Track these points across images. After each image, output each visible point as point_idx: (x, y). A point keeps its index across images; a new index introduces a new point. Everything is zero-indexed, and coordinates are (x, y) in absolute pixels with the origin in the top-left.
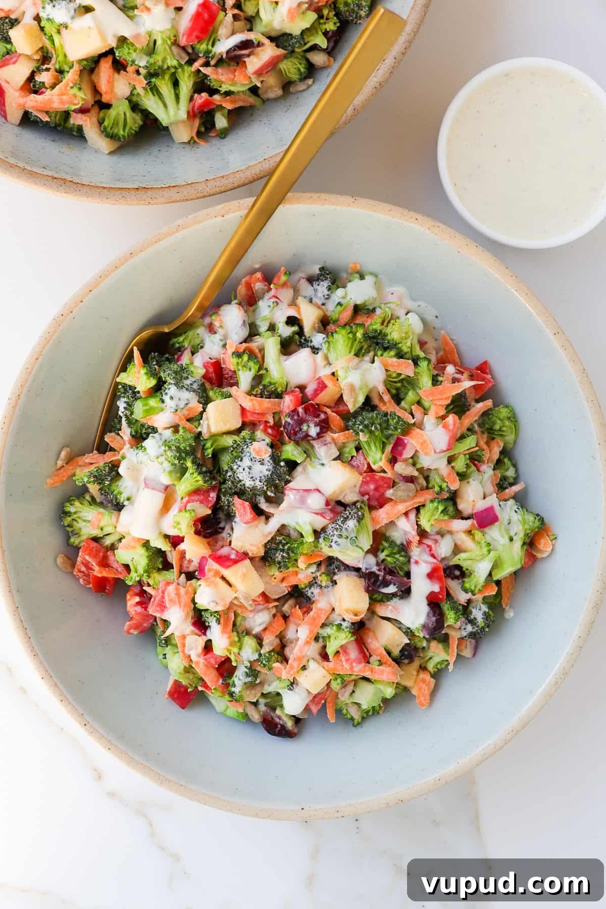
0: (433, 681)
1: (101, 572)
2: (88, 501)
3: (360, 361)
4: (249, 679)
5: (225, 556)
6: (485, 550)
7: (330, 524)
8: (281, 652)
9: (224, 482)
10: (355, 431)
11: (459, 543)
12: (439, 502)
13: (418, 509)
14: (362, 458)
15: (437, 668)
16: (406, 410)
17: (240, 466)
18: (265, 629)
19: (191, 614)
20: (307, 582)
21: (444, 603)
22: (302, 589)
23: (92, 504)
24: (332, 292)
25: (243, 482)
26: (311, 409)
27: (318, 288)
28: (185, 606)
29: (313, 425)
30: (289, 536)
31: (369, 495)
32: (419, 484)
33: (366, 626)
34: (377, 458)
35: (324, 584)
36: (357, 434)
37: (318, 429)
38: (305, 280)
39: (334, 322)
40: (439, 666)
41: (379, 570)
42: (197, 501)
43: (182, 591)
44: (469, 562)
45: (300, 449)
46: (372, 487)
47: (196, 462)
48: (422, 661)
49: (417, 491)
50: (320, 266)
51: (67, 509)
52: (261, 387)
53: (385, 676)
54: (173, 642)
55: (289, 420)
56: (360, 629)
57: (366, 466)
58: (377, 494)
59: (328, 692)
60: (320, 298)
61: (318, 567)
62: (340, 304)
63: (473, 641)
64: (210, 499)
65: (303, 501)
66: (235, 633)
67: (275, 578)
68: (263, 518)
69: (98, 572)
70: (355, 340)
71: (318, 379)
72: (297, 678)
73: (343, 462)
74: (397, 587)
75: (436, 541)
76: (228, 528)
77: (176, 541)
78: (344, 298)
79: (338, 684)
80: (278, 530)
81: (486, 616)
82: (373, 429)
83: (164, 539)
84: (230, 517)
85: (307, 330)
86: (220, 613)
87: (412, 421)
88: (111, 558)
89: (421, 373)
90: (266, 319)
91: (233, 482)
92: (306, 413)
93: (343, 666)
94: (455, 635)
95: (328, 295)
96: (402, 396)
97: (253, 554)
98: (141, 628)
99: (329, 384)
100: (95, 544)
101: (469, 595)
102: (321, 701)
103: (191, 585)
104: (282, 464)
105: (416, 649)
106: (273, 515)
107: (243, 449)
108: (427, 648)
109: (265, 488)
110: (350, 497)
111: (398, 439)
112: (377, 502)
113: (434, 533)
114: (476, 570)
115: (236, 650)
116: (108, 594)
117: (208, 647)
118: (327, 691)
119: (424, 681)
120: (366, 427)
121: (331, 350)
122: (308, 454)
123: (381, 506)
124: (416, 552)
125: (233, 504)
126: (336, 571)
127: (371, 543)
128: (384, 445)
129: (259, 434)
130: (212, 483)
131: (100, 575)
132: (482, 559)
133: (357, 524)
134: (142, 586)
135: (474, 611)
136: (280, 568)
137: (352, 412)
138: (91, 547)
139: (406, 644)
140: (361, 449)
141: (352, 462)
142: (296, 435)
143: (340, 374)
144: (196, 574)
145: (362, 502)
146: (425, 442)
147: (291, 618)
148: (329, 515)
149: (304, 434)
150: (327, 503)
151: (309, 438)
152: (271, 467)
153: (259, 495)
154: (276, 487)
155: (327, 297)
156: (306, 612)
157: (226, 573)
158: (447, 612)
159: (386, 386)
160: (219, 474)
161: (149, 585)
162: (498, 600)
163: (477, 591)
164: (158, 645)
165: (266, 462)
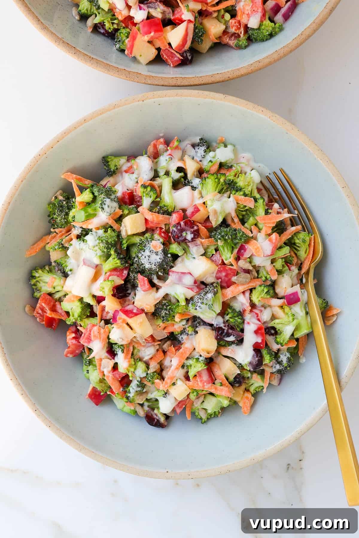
0: (253, 398)
1: (51, 314)
2: (47, 270)
3: (222, 196)
4: (139, 389)
5: (130, 311)
6: (291, 318)
7: (196, 295)
8: (160, 373)
9: (132, 265)
10: (215, 239)
11: (275, 313)
12: (265, 287)
13: (251, 290)
14: (218, 256)
15: (256, 391)
16: (248, 229)
17: (143, 255)
18: (151, 358)
19: (106, 345)
20: (179, 330)
21: (263, 350)
22: (176, 335)
23: (50, 272)
24: (206, 154)
25: (144, 265)
26: (189, 223)
27: (198, 150)
28: (103, 340)
29: (190, 233)
30: (170, 301)
31: (221, 279)
32: (253, 275)
33: (214, 361)
34: (228, 256)
35: (190, 333)
36: (217, 241)
37: (192, 236)
38: (190, 145)
39: (206, 172)
40: (257, 390)
41: (225, 326)
42: (115, 275)
43: (102, 331)
44: (280, 325)
45: (181, 247)
46: (224, 274)
47: (117, 251)
48: (247, 386)
49: (251, 279)
50: (200, 138)
51: (34, 274)
52: (159, 208)
53: (224, 392)
54: (94, 363)
55: (175, 229)
56: (210, 362)
57: (221, 261)
58: (226, 279)
59: (188, 401)
60: (199, 157)
61: (187, 322)
62: (211, 161)
63: (279, 375)
64: (124, 274)
65: (180, 280)
66: (133, 359)
67: (160, 327)
68: (155, 289)
69: (49, 314)
70: (219, 183)
71: (195, 205)
72: (169, 390)
73: (206, 257)
74: (235, 338)
75: (261, 311)
76: (132, 294)
77: (100, 300)
78: (214, 158)
79: (194, 396)
80: (163, 297)
81: (289, 360)
82: (227, 238)
83: (92, 298)
84: (134, 287)
85: (189, 176)
86: (124, 346)
87: (251, 235)
88: (58, 306)
89: (259, 207)
90: (165, 168)
91: (138, 265)
92: (185, 225)
93: (198, 384)
94: (268, 370)
95: (204, 155)
96: (245, 220)
97: (147, 310)
98: (74, 354)
99: (201, 209)
100: (49, 297)
101: (279, 346)
102: (183, 406)
103: (108, 327)
104: (169, 255)
105: (244, 378)
106: (161, 287)
107: (145, 244)
108: (250, 378)
109: (158, 270)
110: (210, 280)
111: (242, 245)
112: (226, 284)
113: (260, 306)
114: (284, 331)
115: (132, 370)
116: (54, 329)
117: (115, 367)
118: (187, 399)
119: (247, 398)
120: (223, 236)
121: (204, 189)
122: (185, 251)
123: (228, 287)
124: (248, 317)
125: (137, 279)
126: (198, 325)
127: (221, 309)
128: (233, 248)
129: (156, 236)
130: (125, 265)
131: (50, 316)
132: (288, 324)
133: (213, 296)
134: (76, 327)
135: (281, 356)
136: (163, 320)
137: (214, 227)
138: (46, 298)
139: (238, 374)
140: (218, 250)
141: (213, 258)
142: (179, 238)
143: (209, 203)
144: (111, 321)
145: (217, 283)
146: (258, 248)
147: (168, 353)
148: (196, 290)
149: (183, 238)
150: (195, 282)
151: (187, 241)
152: (162, 257)
153: (154, 274)
154: (164, 270)
155: (203, 156)
156: (178, 349)
157: (130, 321)
158: (265, 356)
159: (236, 212)
160: (129, 260)
161: (81, 326)
162: (296, 351)
163: (284, 343)
164: (84, 364)
165: (159, 253)
